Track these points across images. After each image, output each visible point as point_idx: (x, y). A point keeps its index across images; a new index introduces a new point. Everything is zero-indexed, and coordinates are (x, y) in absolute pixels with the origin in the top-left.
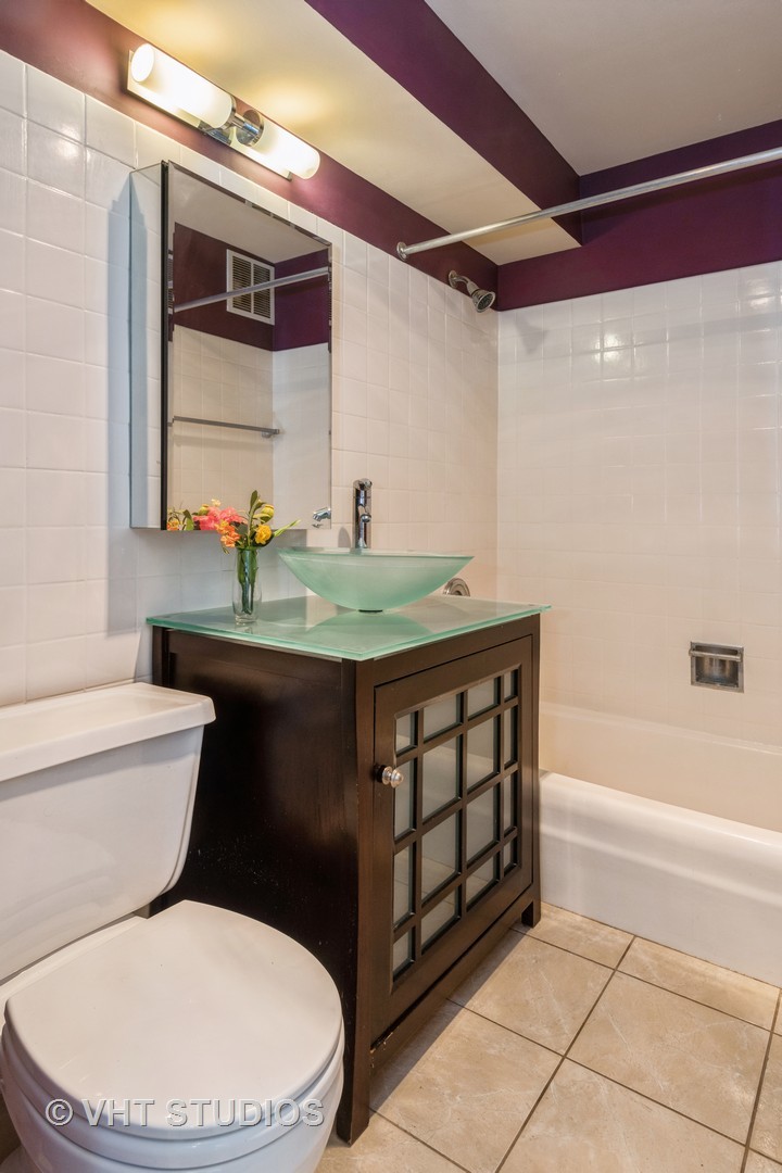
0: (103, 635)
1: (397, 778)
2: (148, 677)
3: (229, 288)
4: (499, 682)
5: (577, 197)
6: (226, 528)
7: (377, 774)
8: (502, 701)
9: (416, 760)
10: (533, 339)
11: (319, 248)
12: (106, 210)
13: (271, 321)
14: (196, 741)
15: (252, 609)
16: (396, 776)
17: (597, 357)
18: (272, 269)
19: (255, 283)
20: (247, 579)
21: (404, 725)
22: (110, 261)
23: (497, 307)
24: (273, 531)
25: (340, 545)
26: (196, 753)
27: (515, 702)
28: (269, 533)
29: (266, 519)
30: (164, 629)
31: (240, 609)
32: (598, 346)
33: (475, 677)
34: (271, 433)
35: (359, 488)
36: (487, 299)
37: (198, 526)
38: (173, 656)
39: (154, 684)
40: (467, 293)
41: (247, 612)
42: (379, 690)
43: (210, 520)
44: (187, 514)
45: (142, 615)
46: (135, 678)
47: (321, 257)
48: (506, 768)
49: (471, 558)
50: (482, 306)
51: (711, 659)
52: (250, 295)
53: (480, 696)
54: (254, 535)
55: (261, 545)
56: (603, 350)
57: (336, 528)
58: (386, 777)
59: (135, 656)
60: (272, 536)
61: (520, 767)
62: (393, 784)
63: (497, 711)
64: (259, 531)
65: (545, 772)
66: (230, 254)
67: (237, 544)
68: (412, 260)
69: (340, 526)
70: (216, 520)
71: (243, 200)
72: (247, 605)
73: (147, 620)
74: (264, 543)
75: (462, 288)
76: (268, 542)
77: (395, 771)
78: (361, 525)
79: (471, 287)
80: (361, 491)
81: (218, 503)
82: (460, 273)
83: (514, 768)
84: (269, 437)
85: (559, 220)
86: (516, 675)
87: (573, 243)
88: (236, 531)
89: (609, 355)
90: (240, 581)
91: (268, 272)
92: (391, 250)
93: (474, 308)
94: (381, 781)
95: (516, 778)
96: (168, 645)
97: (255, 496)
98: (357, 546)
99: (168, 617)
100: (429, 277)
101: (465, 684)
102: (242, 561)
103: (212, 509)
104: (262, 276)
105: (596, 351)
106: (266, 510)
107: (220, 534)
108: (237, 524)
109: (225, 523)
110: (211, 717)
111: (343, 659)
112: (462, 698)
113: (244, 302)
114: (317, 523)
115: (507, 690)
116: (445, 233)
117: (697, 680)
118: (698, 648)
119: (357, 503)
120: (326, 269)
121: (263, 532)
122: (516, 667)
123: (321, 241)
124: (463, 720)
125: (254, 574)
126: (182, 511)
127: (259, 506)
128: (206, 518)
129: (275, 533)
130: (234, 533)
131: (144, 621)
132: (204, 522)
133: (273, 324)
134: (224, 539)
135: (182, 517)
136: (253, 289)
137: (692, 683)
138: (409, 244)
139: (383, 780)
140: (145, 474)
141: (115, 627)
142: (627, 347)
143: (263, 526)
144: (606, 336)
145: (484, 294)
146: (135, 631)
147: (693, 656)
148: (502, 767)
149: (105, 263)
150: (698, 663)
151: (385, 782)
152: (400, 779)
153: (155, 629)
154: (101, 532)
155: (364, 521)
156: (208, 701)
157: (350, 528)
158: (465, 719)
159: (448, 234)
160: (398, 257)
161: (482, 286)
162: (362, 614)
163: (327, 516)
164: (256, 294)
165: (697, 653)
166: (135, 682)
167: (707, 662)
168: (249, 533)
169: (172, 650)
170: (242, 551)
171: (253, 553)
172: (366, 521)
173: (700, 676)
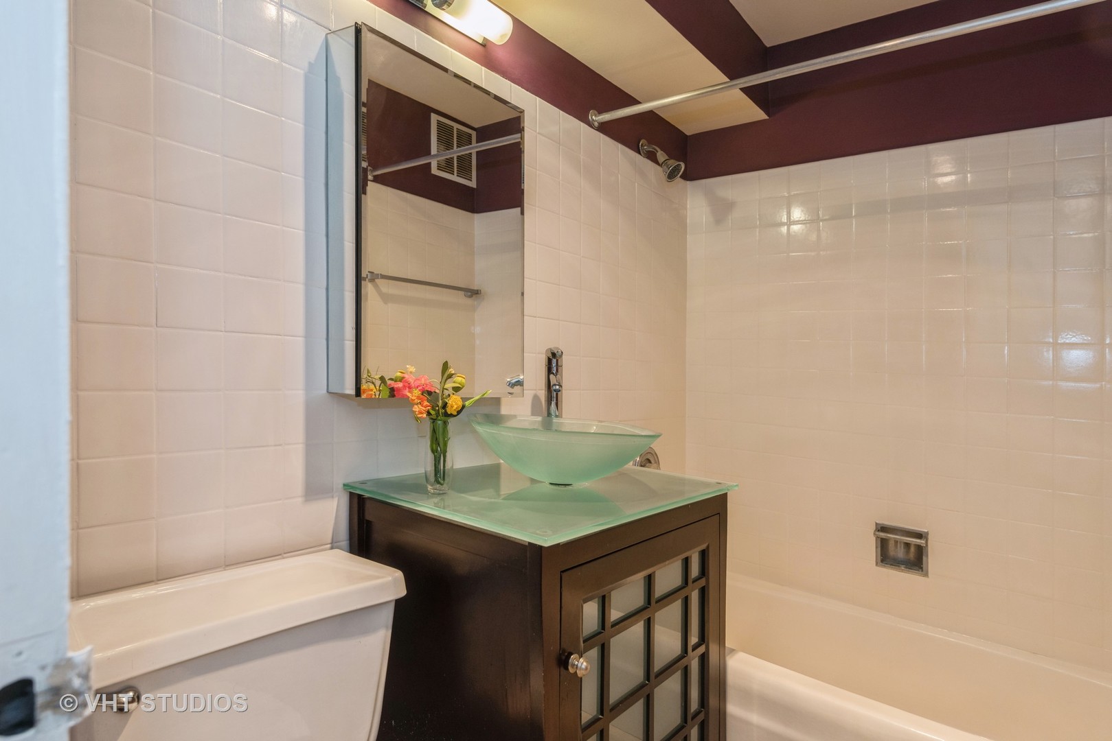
0: (300, 500)
1: (583, 667)
2: (345, 543)
3: (434, 150)
4: (686, 563)
5: (764, 69)
6: (418, 398)
7: (563, 662)
8: (690, 582)
9: (603, 646)
10: (721, 210)
11: (513, 115)
12: (302, 72)
13: (473, 184)
14: (388, 616)
15: (444, 479)
16: (583, 664)
17: (784, 229)
18: (474, 134)
19: (458, 147)
20: (439, 447)
21: (591, 610)
22: (307, 124)
23: (687, 177)
24: (464, 400)
25: (533, 414)
26: (387, 627)
27: (702, 582)
28: (460, 404)
29: (456, 389)
30: (360, 496)
31: (432, 479)
32: (784, 219)
33: (663, 557)
34: (474, 293)
35: (550, 355)
36: (677, 169)
37: (393, 392)
38: (369, 523)
39: (351, 553)
40: (656, 161)
41: (439, 483)
42: (564, 575)
43: (404, 386)
44: (382, 379)
45: (339, 480)
46: (332, 543)
47: (514, 124)
48: (693, 650)
49: (660, 436)
50: (671, 176)
51: (896, 542)
52: (452, 158)
53: (668, 576)
54: (445, 405)
55: (452, 415)
56: (790, 223)
57: (529, 395)
58: (573, 665)
59: (333, 522)
60: (463, 407)
61: (707, 648)
62: (580, 674)
63: (683, 593)
64: (450, 402)
65: (732, 651)
66: (434, 118)
67: (429, 413)
68: (605, 128)
69: (533, 392)
70: (410, 388)
71: (445, 70)
72: (439, 474)
73: (344, 485)
74: (455, 413)
75: (652, 157)
76: (459, 412)
77: (581, 660)
78: (553, 394)
79: (661, 156)
80: (553, 362)
81: (412, 369)
82: (650, 142)
83: (702, 649)
84: (471, 296)
85: (747, 91)
86: (704, 555)
87: (760, 115)
88: (428, 401)
89: (796, 228)
90: (433, 451)
91: (470, 136)
92: (583, 118)
93: (664, 177)
94: (567, 669)
95: (704, 659)
96: (364, 510)
97: (445, 366)
98: (549, 414)
99: (363, 483)
100: (620, 146)
101: (653, 566)
102: (434, 431)
103: (406, 376)
104: (464, 140)
105: (782, 224)
106: (458, 380)
107: (412, 404)
108: (430, 393)
109: (417, 392)
110: (402, 592)
111: (529, 543)
112: (649, 580)
113: (447, 165)
114: (511, 390)
115: (695, 570)
116: (635, 102)
117: (882, 561)
118: (883, 529)
119: (549, 371)
120: (519, 135)
121: (454, 402)
122: (704, 547)
123: (515, 108)
124: (652, 602)
125: (445, 445)
126: (378, 377)
127: (450, 376)
128: (400, 385)
129: (467, 403)
130: (426, 403)
131: (341, 486)
132: (399, 390)
133: (475, 186)
134: (416, 408)
135: (378, 383)
136: (456, 152)
137: (877, 564)
138: (600, 112)
139: (570, 668)
140: (342, 339)
141: (313, 491)
142: (813, 221)
143: (454, 397)
144: (792, 209)
145: (673, 163)
146: (333, 497)
147: (877, 538)
148: (690, 649)
149: (301, 126)
150: (883, 545)
151: (571, 670)
152: (586, 668)
153: (351, 494)
154: (297, 397)
155: (555, 390)
156: (399, 574)
157: (542, 394)
158: (653, 602)
159: (639, 103)
160: (590, 125)
161: (671, 156)
162: (553, 487)
163: (520, 383)
164: (459, 157)
165: (883, 535)
166: (332, 548)
167: (891, 545)
168: (440, 403)
169: (368, 517)
170: (434, 421)
171: (445, 423)
172: (557, 391)
173: (885, 557)
